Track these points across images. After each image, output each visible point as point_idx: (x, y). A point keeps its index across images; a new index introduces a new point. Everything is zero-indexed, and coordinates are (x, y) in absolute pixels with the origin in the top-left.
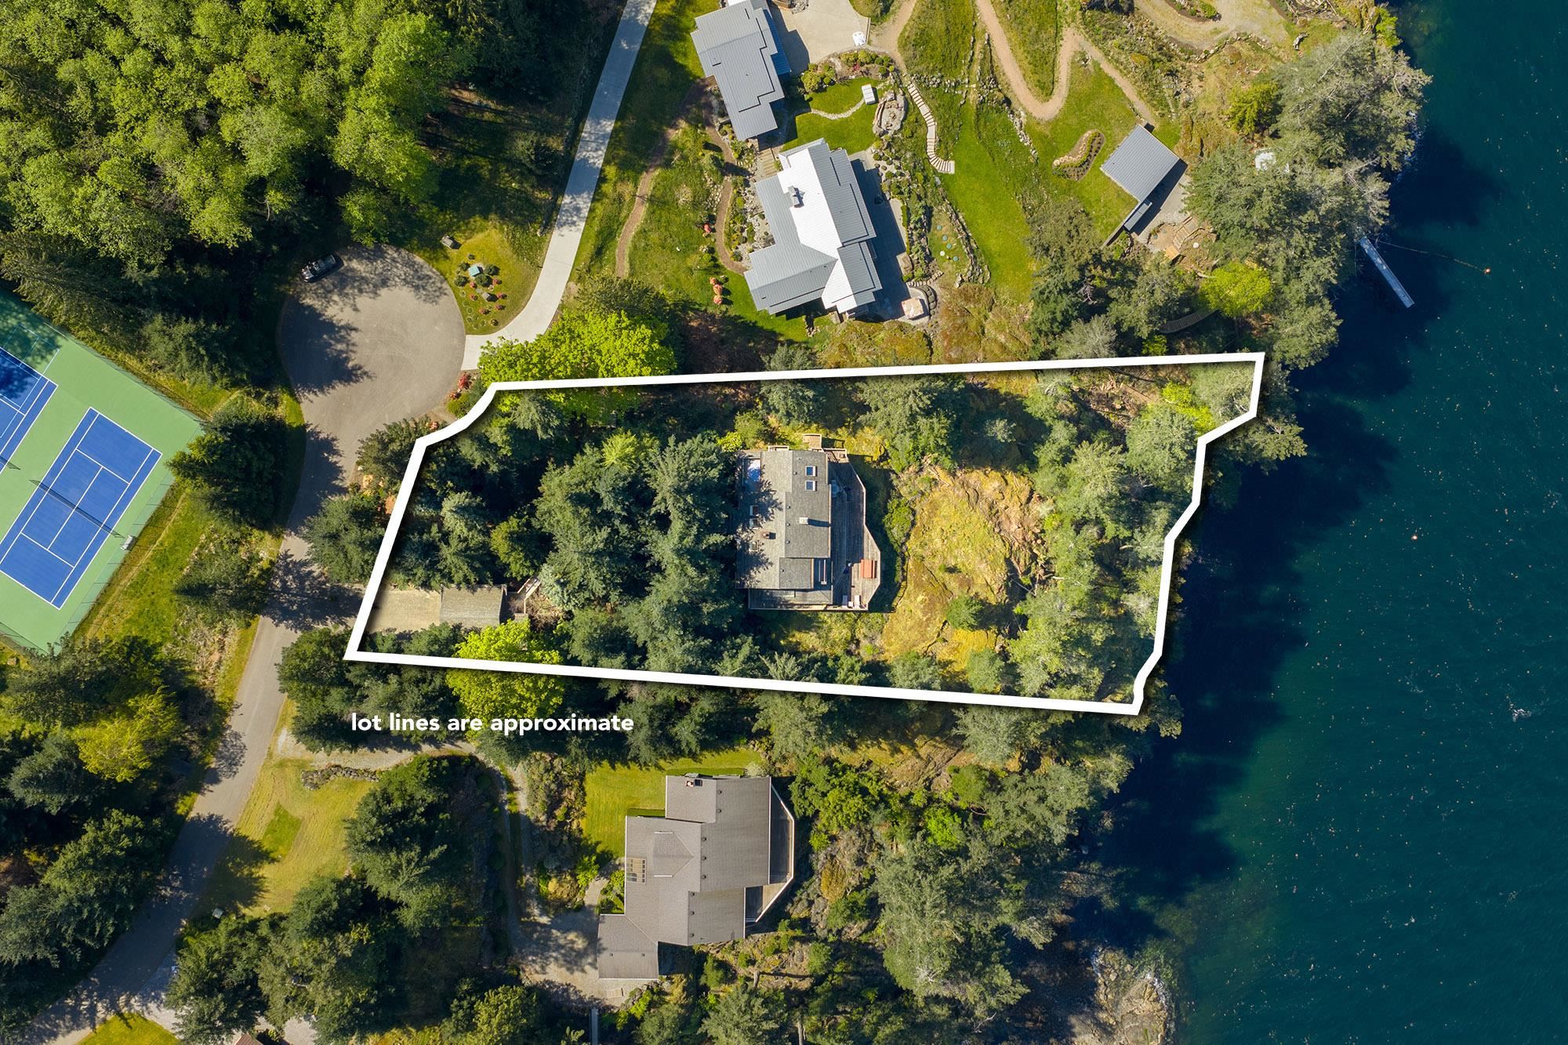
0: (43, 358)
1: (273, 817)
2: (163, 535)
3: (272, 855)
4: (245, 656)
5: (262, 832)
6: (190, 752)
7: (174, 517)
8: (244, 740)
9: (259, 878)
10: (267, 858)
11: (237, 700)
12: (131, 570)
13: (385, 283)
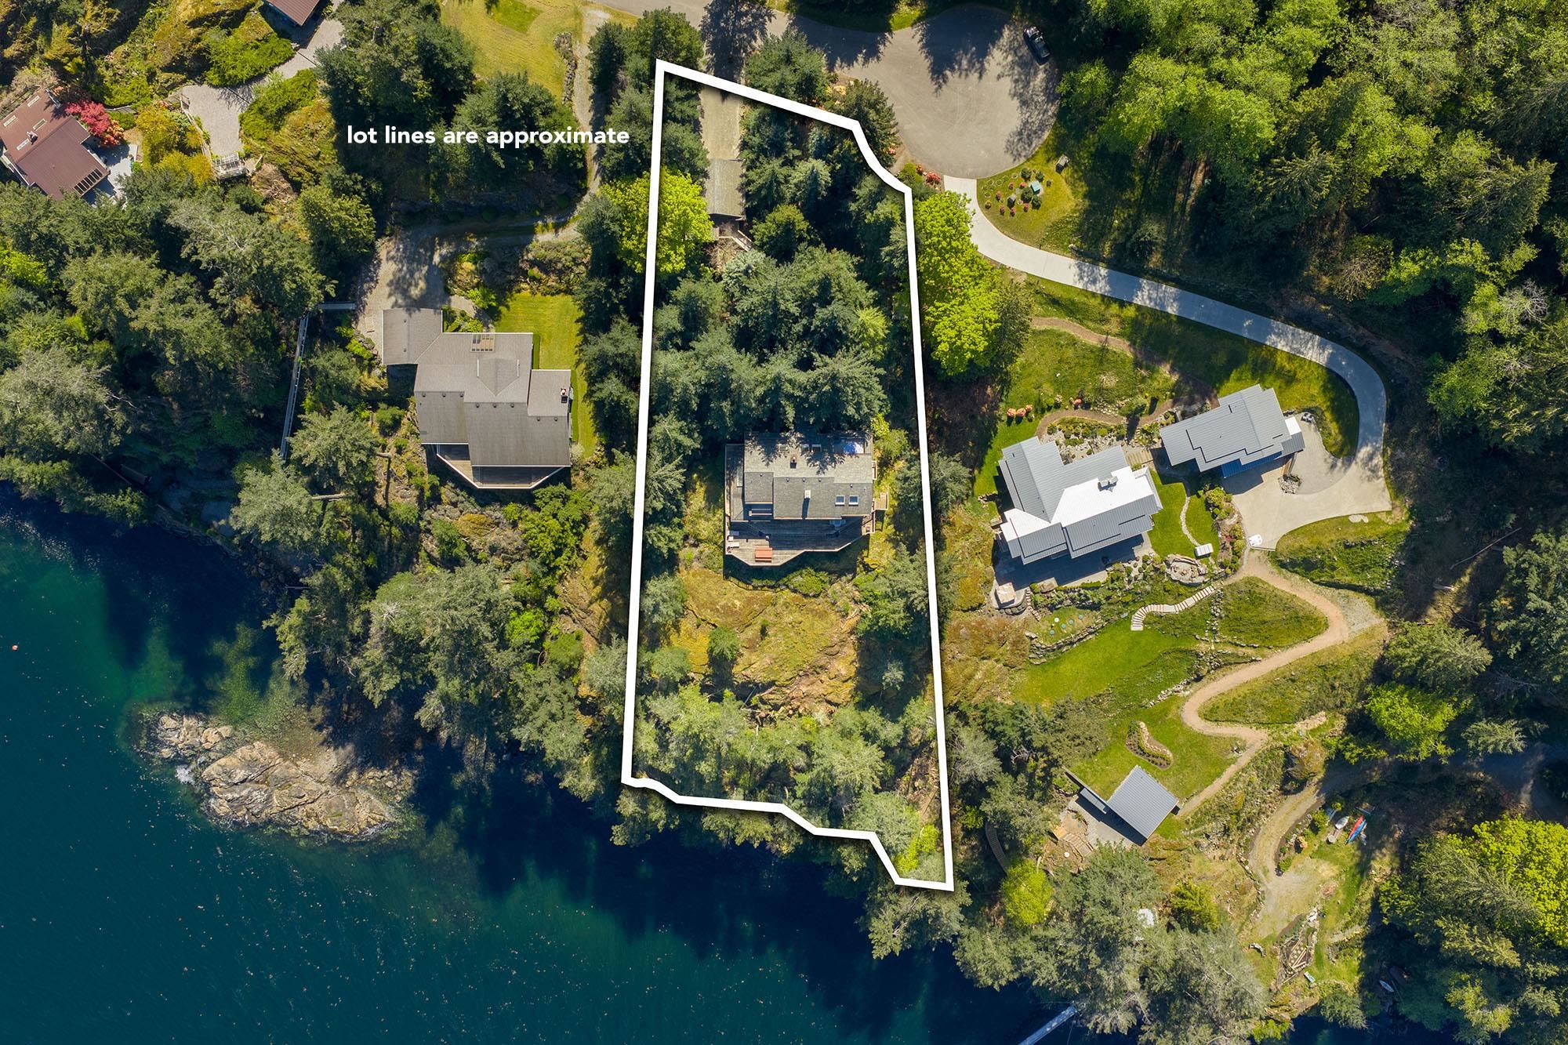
1: (529, 7)
13: (1024, 103)
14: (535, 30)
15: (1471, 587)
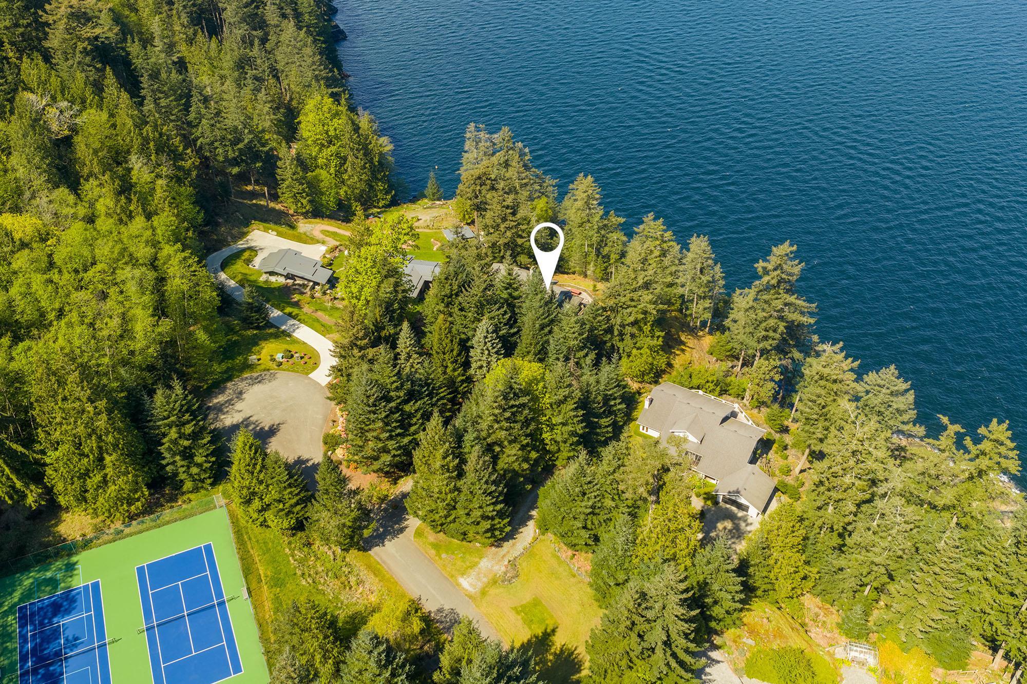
0: (71, 577)
1: (519, 617)
2: (261, 572)
3: (548, 630)
4: (388, 576)
5: (527, 629)
6: (427, 654)
7: (257, 559)
8: (446, 607)
9: (561, 650)
10: (549, 635)
11: (415, 596)
12: (264, 606)
13: (241, 393)
14: (526, 597)
15: (256, 199)
